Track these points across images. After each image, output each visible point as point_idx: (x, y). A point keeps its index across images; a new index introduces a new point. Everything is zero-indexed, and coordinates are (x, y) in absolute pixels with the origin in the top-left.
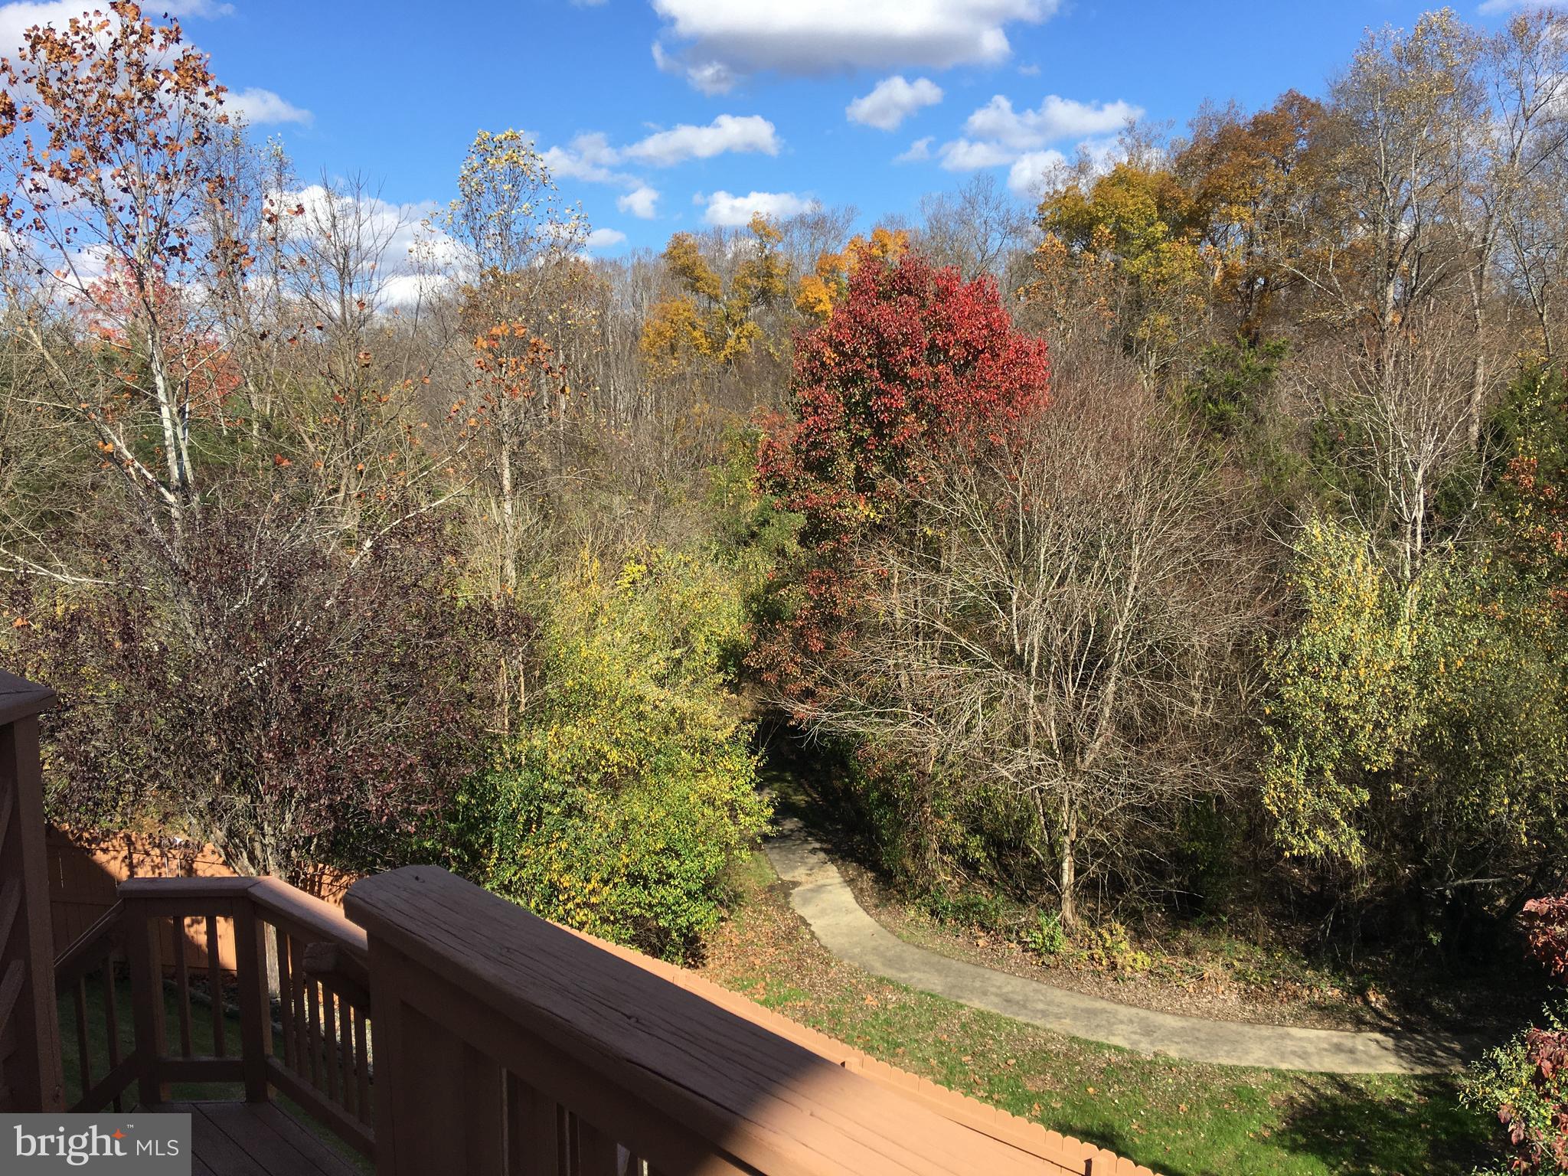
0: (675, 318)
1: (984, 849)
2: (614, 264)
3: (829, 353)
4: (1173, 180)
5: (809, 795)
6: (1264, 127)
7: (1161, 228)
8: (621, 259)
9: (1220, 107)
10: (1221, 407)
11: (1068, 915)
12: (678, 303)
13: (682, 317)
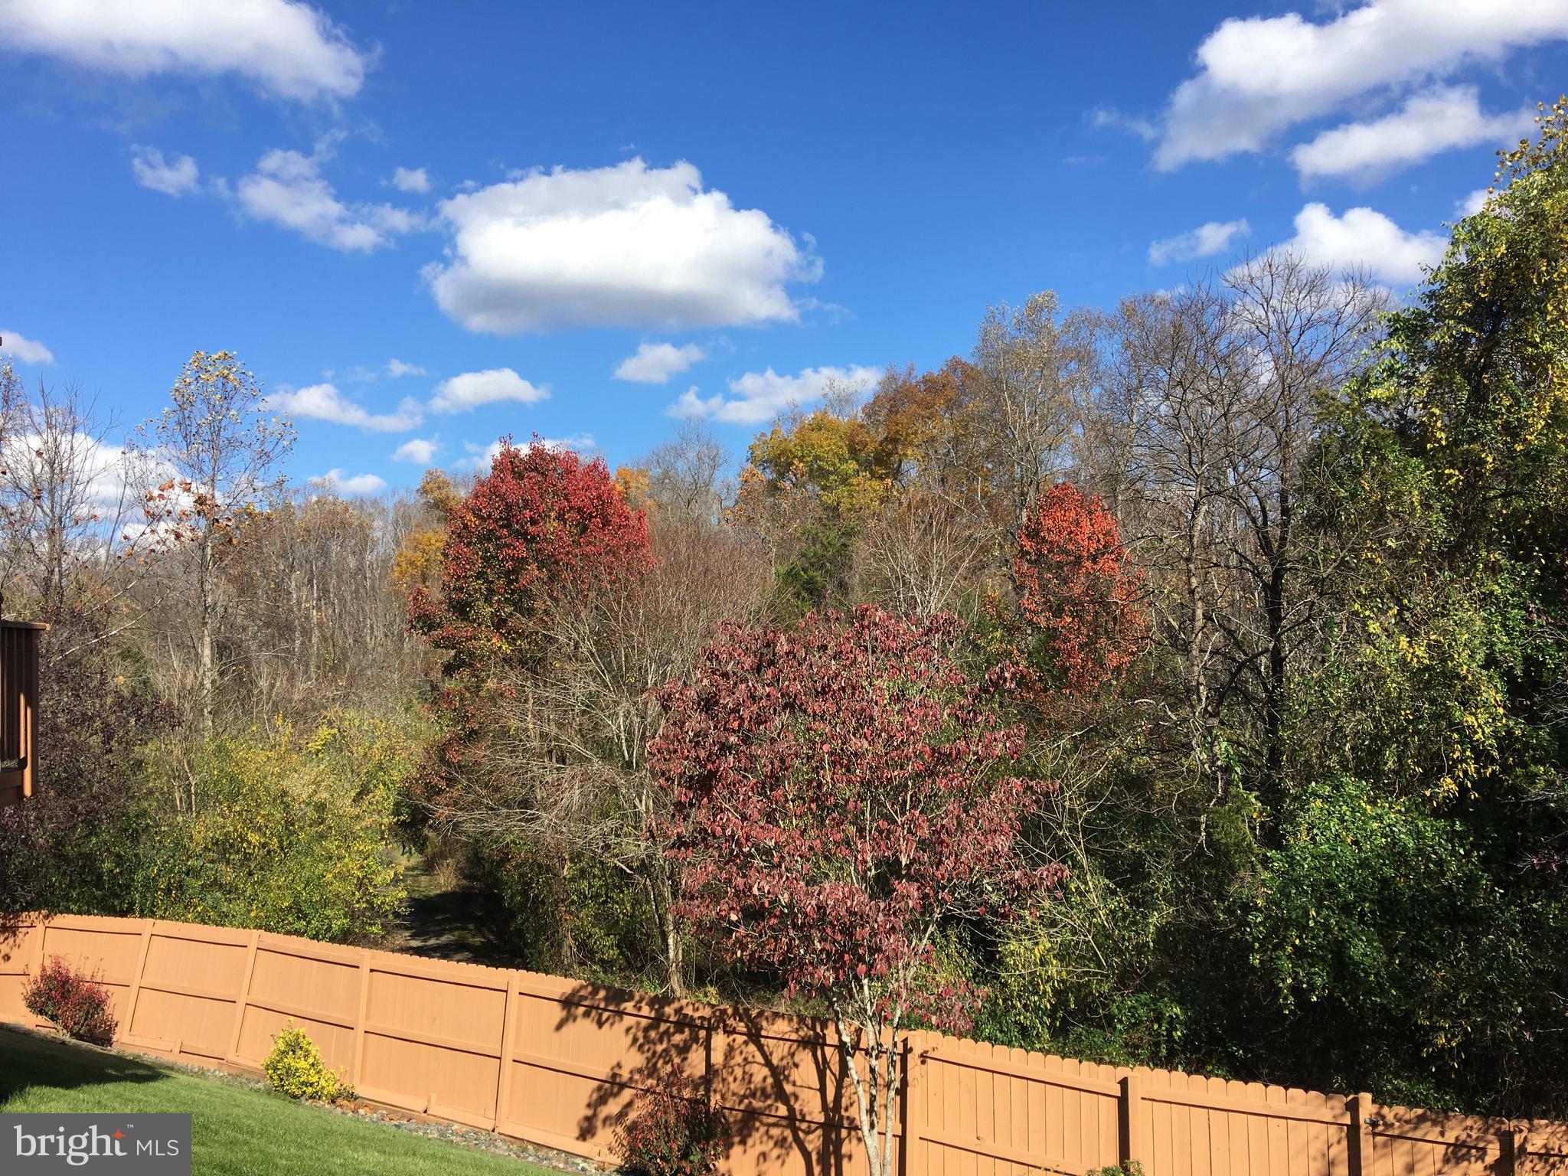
0: (427, 549)
1: (618, 946)
2: (375, 503)
3: (470, 517)
4: (862, 426)
5: (484, 937)
6: (932, 386)
7: (853, 465)
8: (381, 498)
9: (901, 370)
10: (811, 573)
11: (676, 986)
12: (430, 534)
13: (434, 548)
